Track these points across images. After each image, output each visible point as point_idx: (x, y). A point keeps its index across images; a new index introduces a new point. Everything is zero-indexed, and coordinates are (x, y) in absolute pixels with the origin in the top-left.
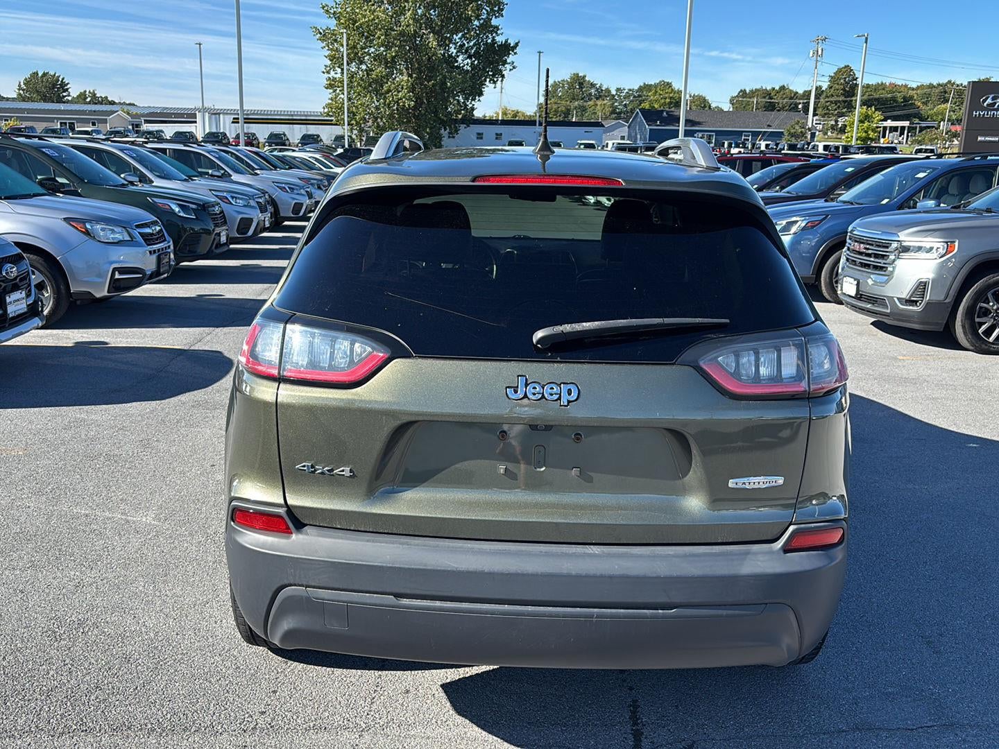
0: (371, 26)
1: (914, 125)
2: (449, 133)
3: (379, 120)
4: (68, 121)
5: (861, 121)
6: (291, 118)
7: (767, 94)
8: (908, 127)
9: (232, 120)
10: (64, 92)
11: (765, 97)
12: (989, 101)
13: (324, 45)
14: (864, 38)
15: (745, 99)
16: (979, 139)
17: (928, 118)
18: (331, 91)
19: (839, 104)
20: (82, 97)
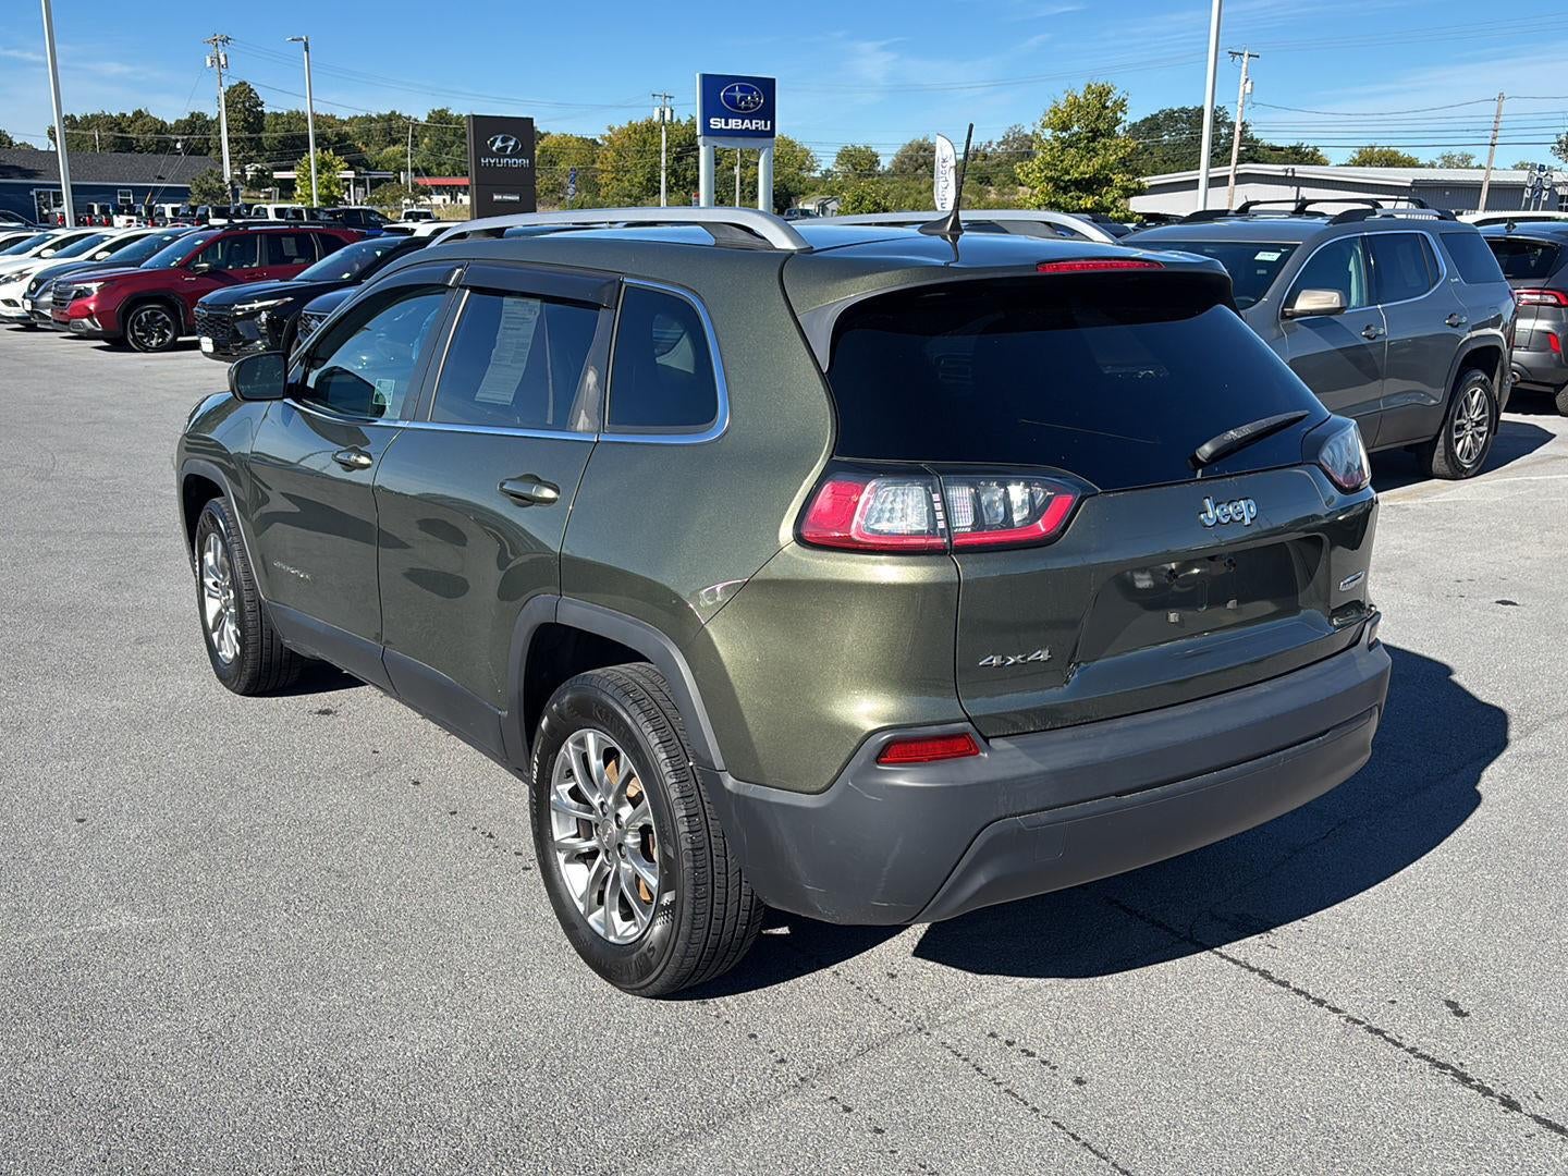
1: (362, 177)
5: (319, 172)
7: (115, 123)
8: (354, 179)
11: (111, 129)
12: (498, 144)
14: (302, 43)
15: (75, 132)
16: (496, 197)
17: (377, 166)
19: (242, 144)
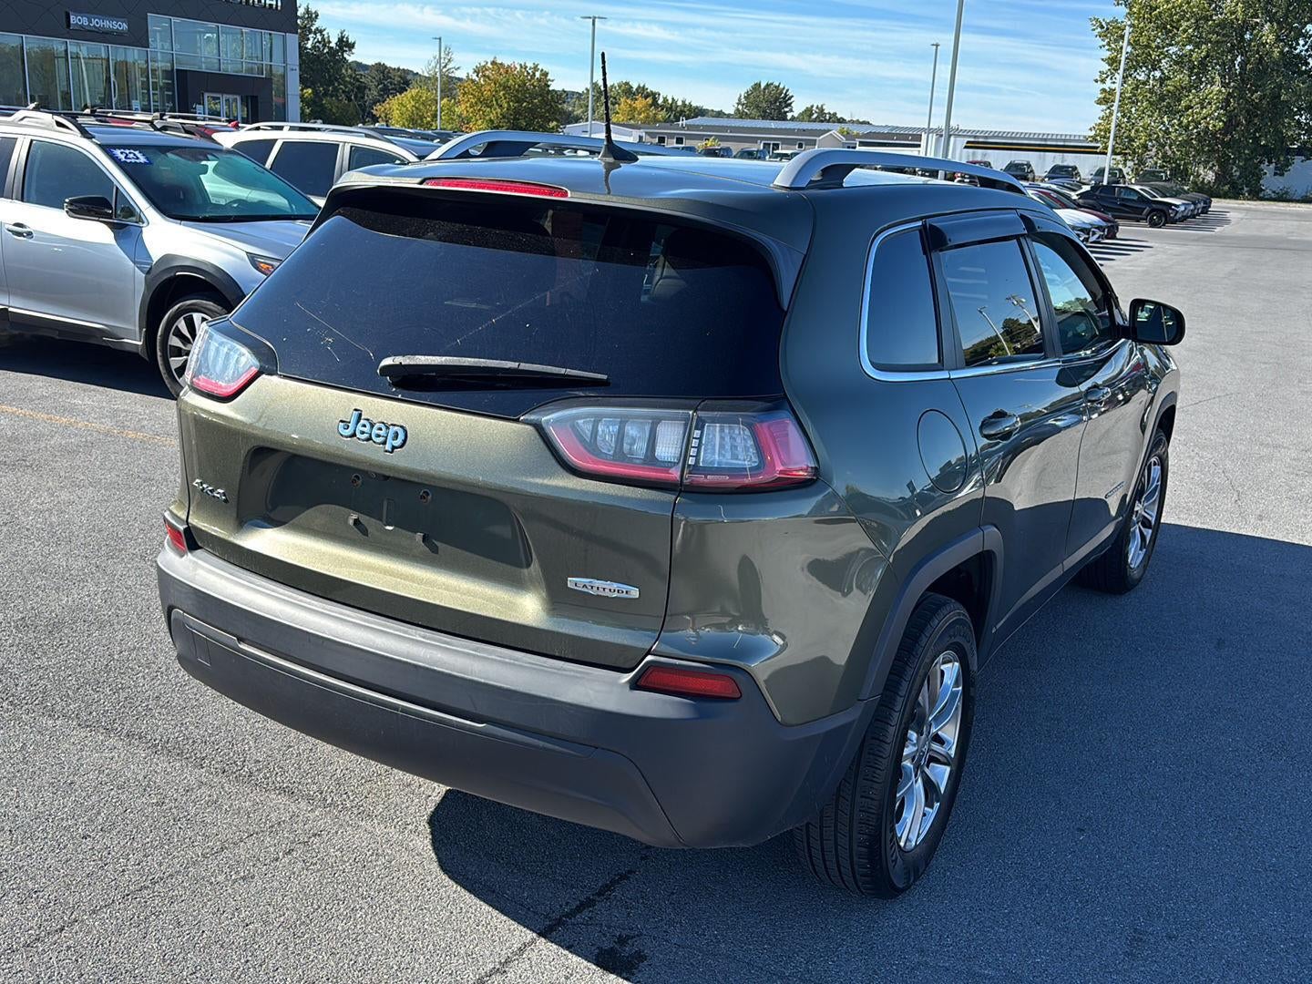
0: (1175, 14)
2: (1276, 168)
3: (1167, 148)
4: (772, 142)
6: (1043, 143)
9: (965, 144)
10: (786, 107)
13: (1104, 43)
18: (1104, 107)
20: (808, 113)
